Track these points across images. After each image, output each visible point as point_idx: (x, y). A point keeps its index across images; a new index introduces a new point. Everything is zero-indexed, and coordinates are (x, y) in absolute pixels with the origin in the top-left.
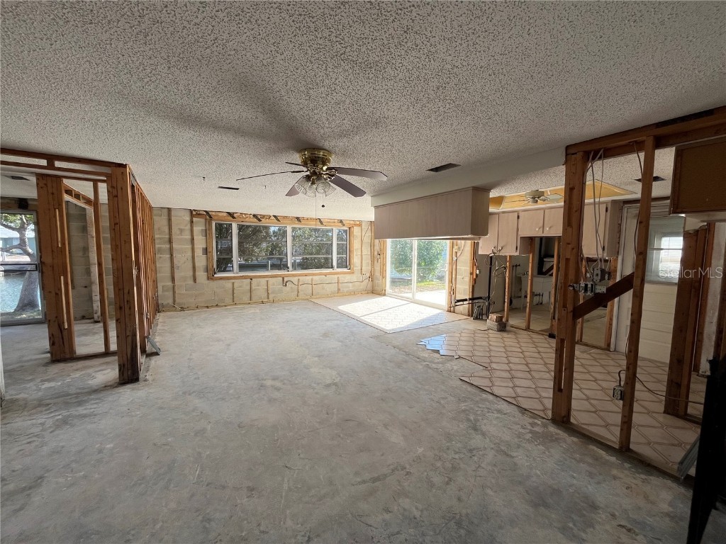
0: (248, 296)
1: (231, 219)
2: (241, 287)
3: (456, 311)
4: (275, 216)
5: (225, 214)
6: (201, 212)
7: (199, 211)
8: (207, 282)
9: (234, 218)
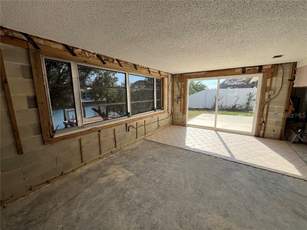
0: (98, 150)
1: (71, 56)
2: (89, 142)
3: (266, 135)
4: (117, 60)
5: (61, 47)
6: (16, 35)
7: (12, 31)
8: (42, 147)
9: (74, 55)
